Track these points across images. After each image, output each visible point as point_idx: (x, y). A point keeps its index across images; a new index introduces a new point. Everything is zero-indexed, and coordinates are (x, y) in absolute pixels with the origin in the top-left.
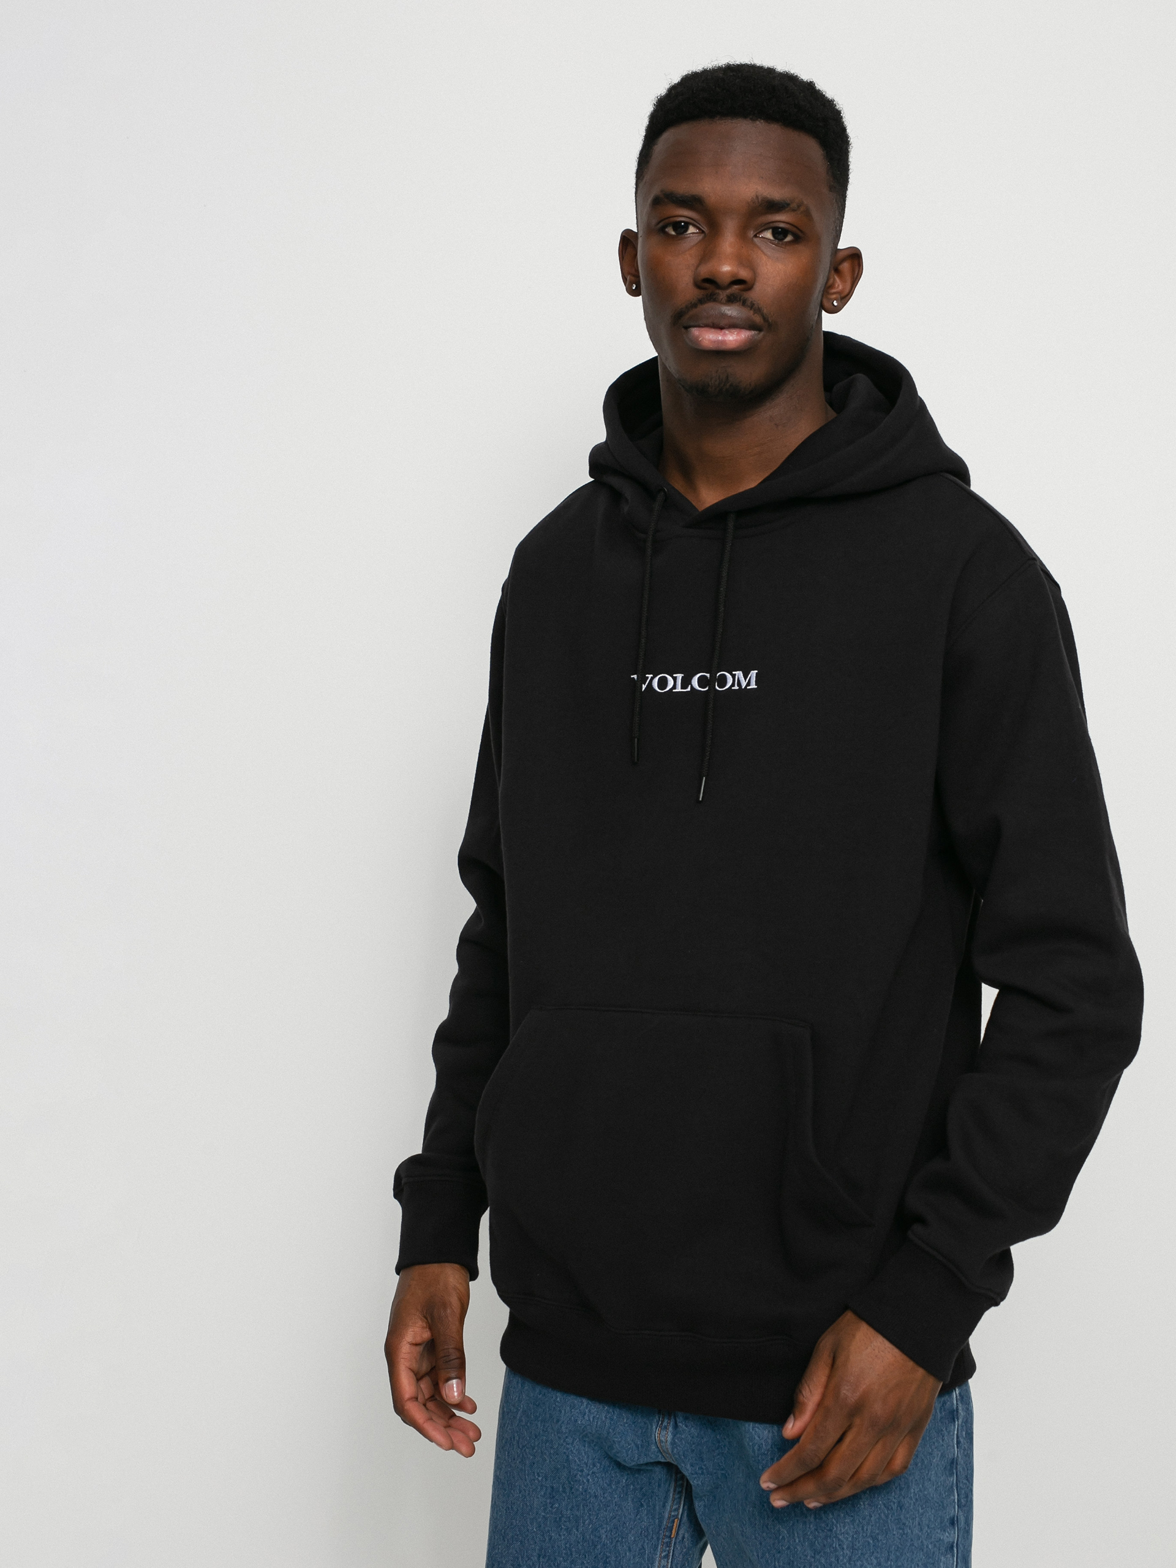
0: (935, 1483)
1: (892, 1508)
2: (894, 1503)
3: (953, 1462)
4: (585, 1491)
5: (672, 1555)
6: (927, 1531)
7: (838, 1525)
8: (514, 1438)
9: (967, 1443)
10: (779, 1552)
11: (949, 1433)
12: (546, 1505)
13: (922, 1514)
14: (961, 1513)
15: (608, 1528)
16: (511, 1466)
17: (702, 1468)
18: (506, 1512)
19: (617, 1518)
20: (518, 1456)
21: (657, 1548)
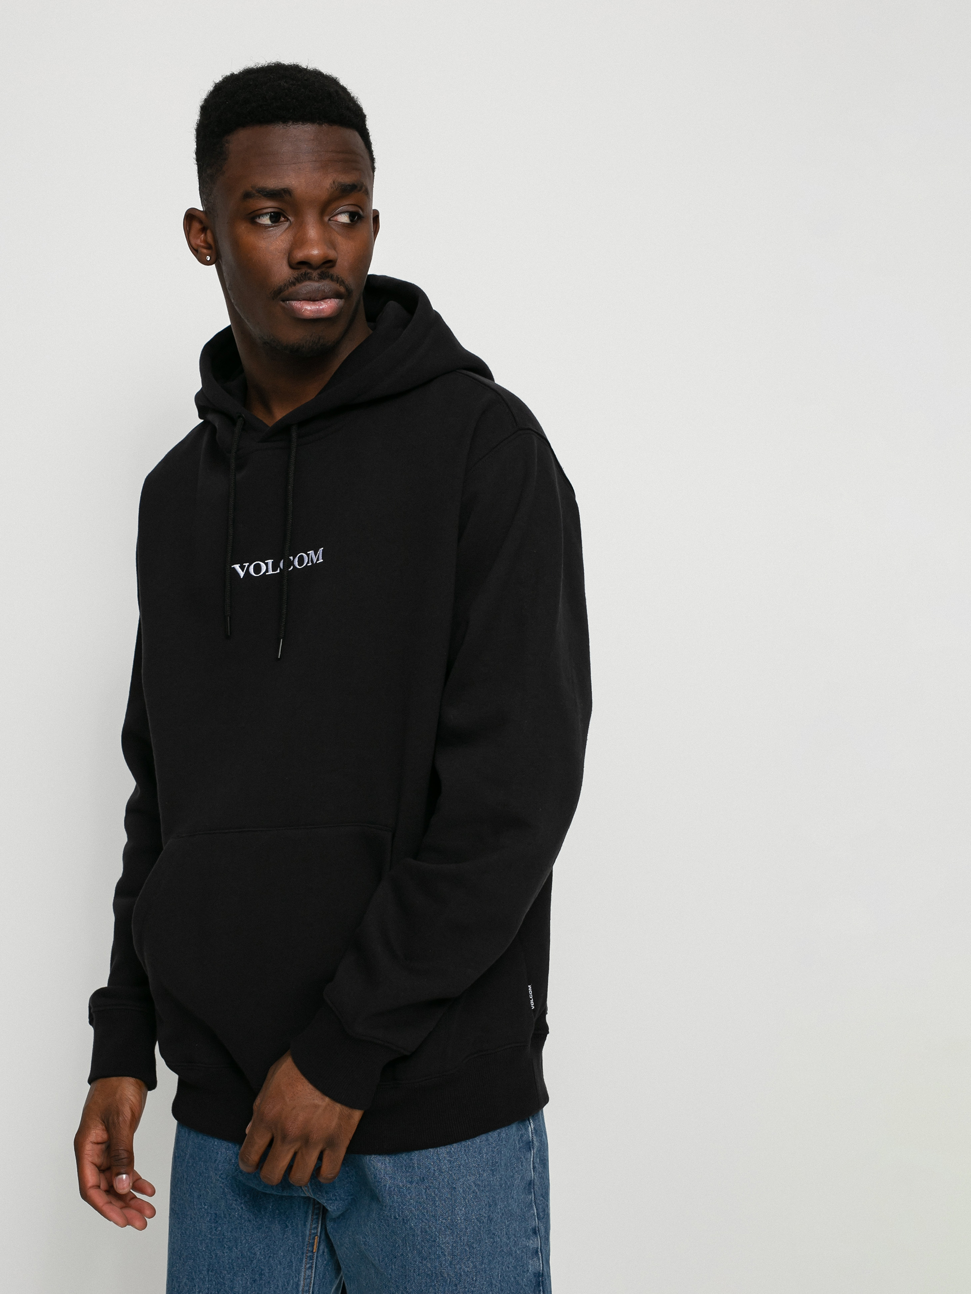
0: (517, 1200)
1: (483, 1222)
2: (485, 1217)
3: (531, 1183)
4: (240, 1217)
5: (315, 1267)
6: (514, 1240)
7: (440, 1237)
8: (183, 1176)
9: (541, 1167)
10: (395, 1257)
11: (527, 1159)
12: (211, 1228)
13: (508, 1226)
14: (541, 1224)
15: (262, 1247)
16: (183, 1200)
17: (335, 1195)
18: (181, 1237)
19: (268, 1238)
20: (187, 1191)
21: (302, 1261)
